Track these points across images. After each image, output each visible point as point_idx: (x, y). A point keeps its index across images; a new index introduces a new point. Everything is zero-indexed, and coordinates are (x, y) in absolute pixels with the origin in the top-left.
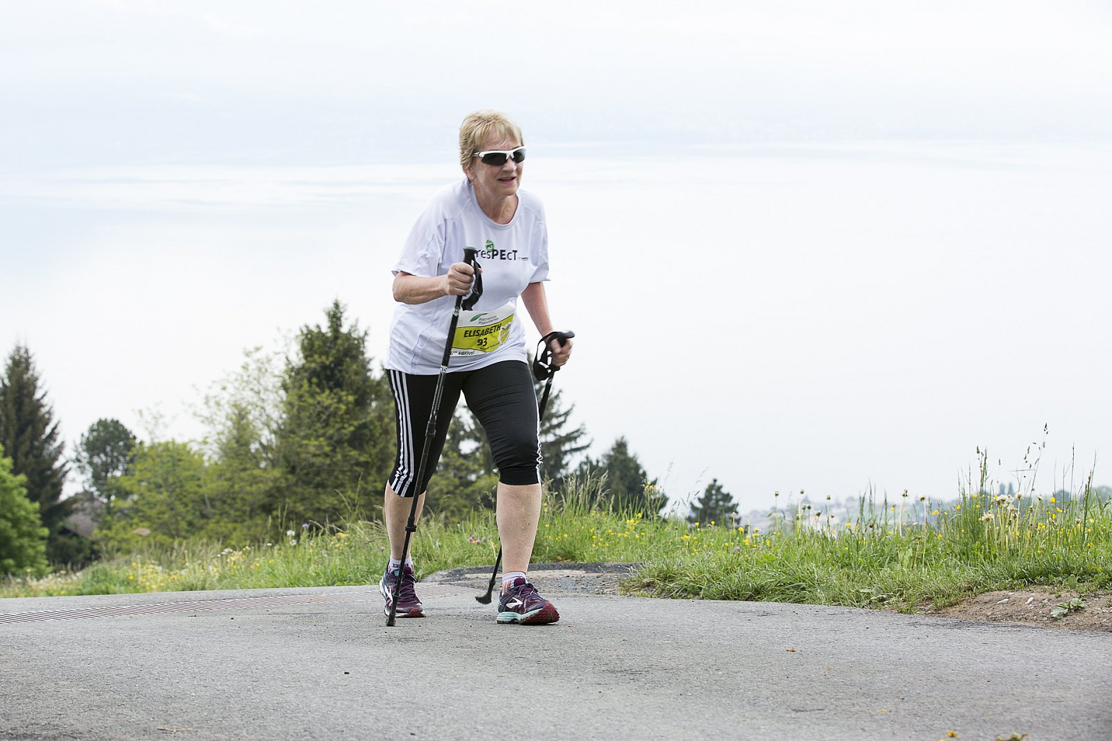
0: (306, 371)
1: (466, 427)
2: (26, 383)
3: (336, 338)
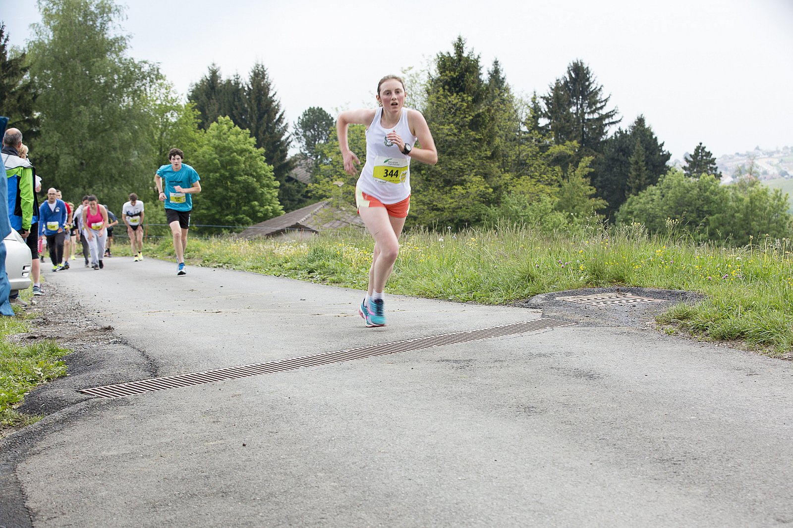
0: (441, 82)
1: (542, 110)
2: (263, 87)
3: (460, 60)
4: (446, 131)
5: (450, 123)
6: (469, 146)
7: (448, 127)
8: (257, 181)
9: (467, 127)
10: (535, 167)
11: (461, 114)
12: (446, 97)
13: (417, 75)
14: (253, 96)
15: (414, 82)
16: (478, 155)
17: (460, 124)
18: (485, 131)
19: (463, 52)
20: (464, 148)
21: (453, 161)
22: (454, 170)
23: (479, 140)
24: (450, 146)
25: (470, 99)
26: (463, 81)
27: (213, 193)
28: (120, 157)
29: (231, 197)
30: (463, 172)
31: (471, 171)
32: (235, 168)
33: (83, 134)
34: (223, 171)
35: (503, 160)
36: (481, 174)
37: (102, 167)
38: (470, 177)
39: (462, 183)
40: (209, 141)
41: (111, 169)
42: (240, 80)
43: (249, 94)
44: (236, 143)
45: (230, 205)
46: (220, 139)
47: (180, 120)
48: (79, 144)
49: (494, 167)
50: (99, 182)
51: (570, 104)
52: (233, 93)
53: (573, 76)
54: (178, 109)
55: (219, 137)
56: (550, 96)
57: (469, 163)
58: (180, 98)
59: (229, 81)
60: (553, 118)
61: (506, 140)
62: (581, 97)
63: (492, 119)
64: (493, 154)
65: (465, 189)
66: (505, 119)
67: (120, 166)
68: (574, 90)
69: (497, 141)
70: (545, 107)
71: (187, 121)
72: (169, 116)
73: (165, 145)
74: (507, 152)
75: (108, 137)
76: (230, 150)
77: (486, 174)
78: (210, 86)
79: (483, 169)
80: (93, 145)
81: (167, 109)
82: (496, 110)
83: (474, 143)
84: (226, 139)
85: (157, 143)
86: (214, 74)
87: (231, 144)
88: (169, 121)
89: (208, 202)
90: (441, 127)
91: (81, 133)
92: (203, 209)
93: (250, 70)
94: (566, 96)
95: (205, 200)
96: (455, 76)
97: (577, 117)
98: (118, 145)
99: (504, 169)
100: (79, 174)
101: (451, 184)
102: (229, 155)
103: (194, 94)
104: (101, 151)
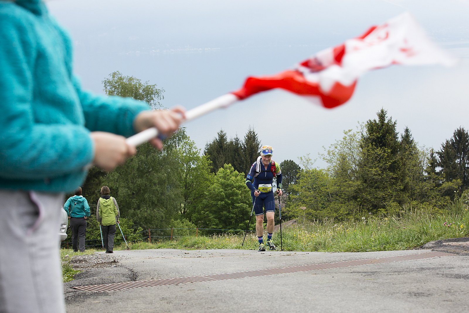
0: (370, 140)
1: (438, 161)
2: (254, 146)
3: (383, 125)
4: (374, 172)
5: (376, 167)
6: (389, 182)
7: (375, 170)
8: (249, 207)
9: (387, 170)
10: (433, 197)
11: (383, 161)
12: (373, 150)
13: (355, 136)
14: (247, 152)
15: (352, 140)
16: (395, 188)
17: (383, 168)
18: (399, 173)
19: (385, 120)
20: (385, 184)
21: (378, 192)
22: (379, 198)
23: (396, 179)
24: (376, 183)
25: (389, 151)
26: (385, 139)
27: (220, 214)
28: (158, 189)
29: (232, 218)
30: (385, 200)
31: (390, 199)
32: (235, 198)
33: (134, 174)
34: (227, 200)
35: (411, 192)
36: (397, 201)
37: (146, 196)
38: (390, 203)
39: (384, 207)
40: (218, 180)
41: (152, 197)
42: (239, 142)
43: (245, 151)
44: (236, 182)
45: (231, 222)
46: (225, 179)
47: (199, 166)
48: (131, 180)
49: (405, 196)
50: (144, 206)
51: (456, 157)
52: (234, 150)
53: (458, 139)
54: (197, 159)
55: (224, 178)
56: (442, 152)
57: (389, 194)
58: (199, 152)
59: (232, 142)
60: (445, 166)
61: (414, 179)
62: (463, 153)
63: (404, 165)
64: (404, 188)
65: (387, 211)
66: (413, 165)
67: (159, 196)
68: (458, 148)
69: (407, 179)
70: (439, 159)
71: (203, 167)
72: (191, 164)
73: (188, 183)
74: (414, 187)
75: (151, 176)
76: (231, 186)
77: (400, 201)
78: (219, 146)
79: (398, 198)
80: (141, 181)
81: (190, 159)
82: (406, 159)
83: (392, 180)
84: (228, 179)
85: (183, 182)
86: (222, 137)
87: (232, 182)
88: (192, 167)
89: (217, 221)
90: (370, 170)
91: (133, 173)
92: (213, 225)
93: (245, 135)
94: (453, 152)
95: (215, 219)
96: (379, 136)
97: (461, 166)
98: (157, 181)
99: (412, 198)
100: (132, 200)
101: (377, 208)
102: (230, 190)
103: (209, 151)
104: (146, 186)
